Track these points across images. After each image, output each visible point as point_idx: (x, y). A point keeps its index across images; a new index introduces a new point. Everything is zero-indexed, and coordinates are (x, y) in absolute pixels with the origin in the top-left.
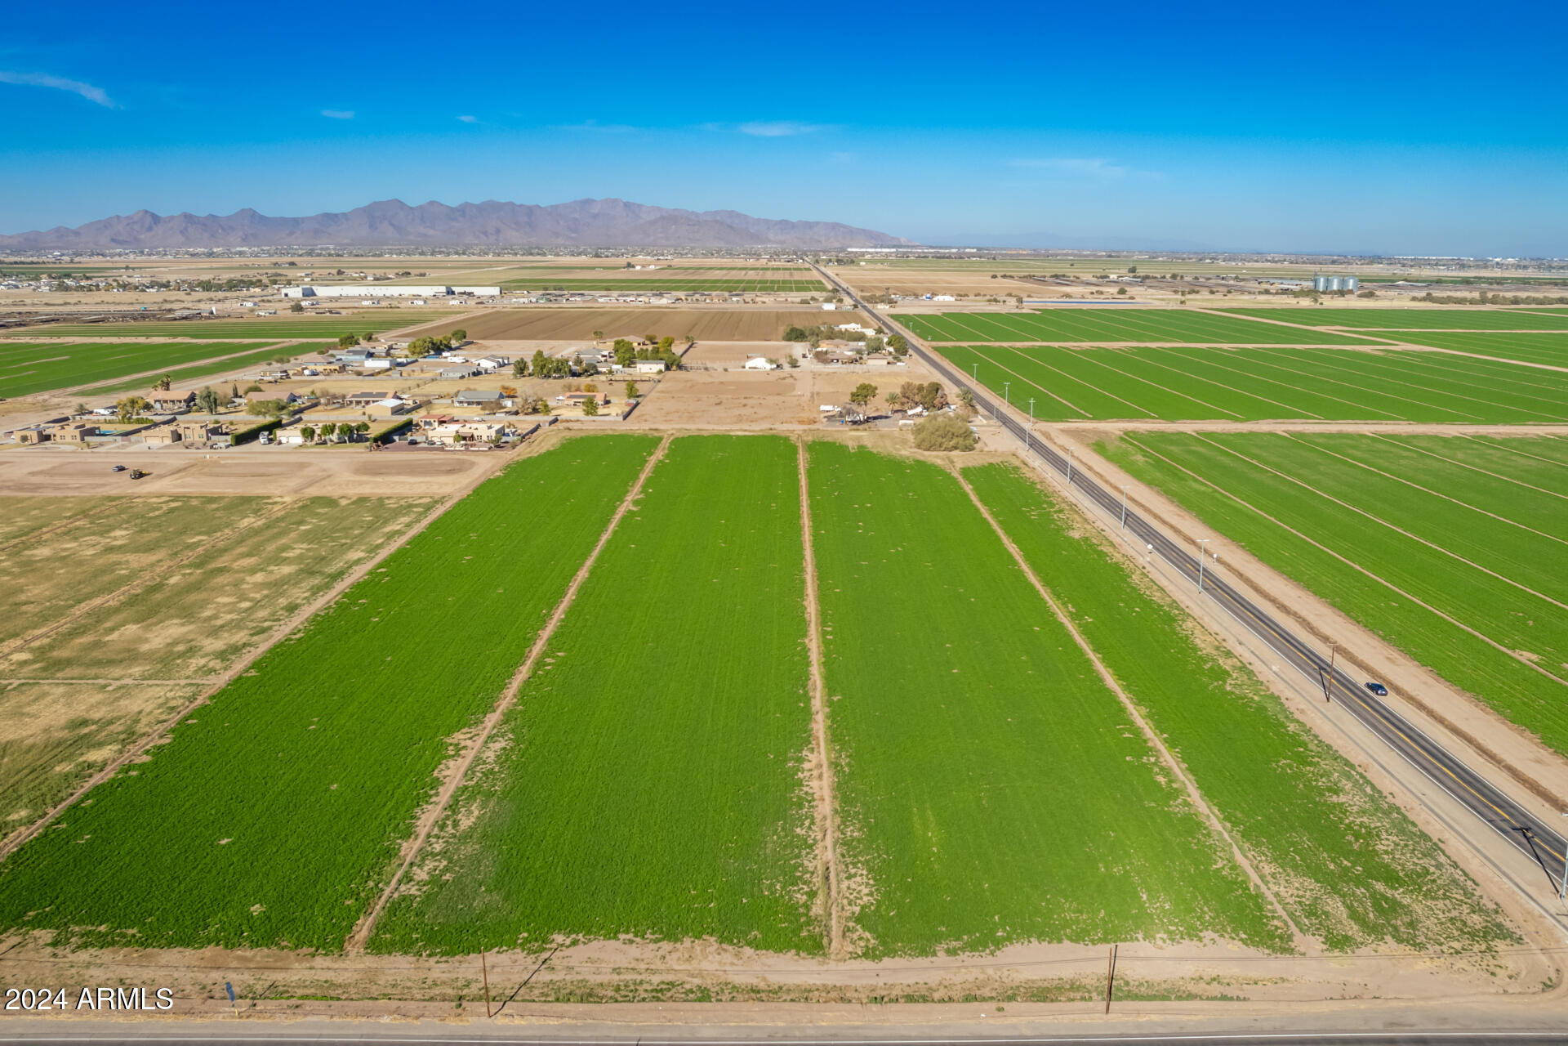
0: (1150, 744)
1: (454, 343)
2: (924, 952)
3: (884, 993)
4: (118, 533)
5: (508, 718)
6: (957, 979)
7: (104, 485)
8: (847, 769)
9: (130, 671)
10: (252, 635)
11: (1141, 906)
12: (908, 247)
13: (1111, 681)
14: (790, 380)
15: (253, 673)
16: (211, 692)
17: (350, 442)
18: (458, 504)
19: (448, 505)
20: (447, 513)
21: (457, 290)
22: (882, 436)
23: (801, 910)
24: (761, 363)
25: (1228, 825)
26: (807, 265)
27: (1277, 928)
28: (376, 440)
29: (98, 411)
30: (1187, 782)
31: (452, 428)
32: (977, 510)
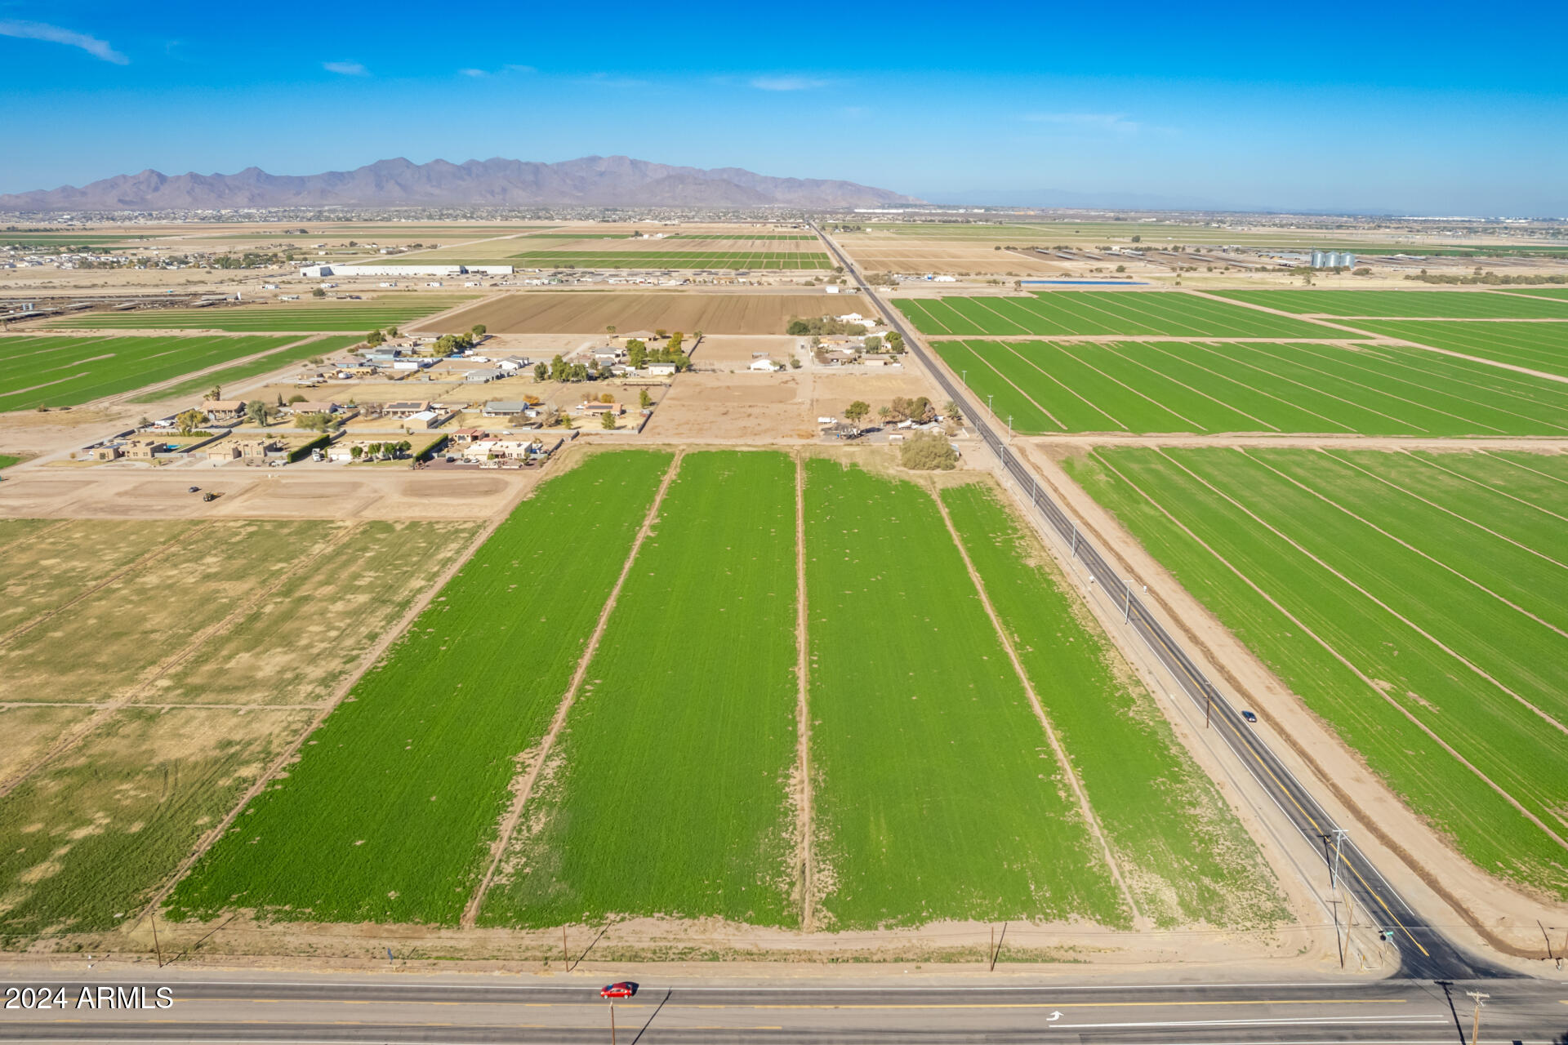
0: (1059, 764)
1: (475, 339)
2: (869, 927)
3: (840, 956)
4: (209, 560)
5: (561, 738)
6: (891, 946)
7: (183, 507)
8: (823, 785)
9: (253, 697)
10: (345, 663)
11: (1029, 896)
12: (916, 206)
13: (1038, 709)
14: (791, 385)
15: (352, 699)
16: (323, 716)
17: (394, 458)
18: (498, 530)
19: (490, 529)
20: (490, 539)
21: (470, 268)
22: (873, 452)
23: (784, 896)
24: (765, 364)
25: (1106, 832)
26: (813, 232)
27: (1124, 911)
28: (418, 459)
29: (159, 422)
30: (1082, 797)
31: (485, 446)
32: (950, 537)
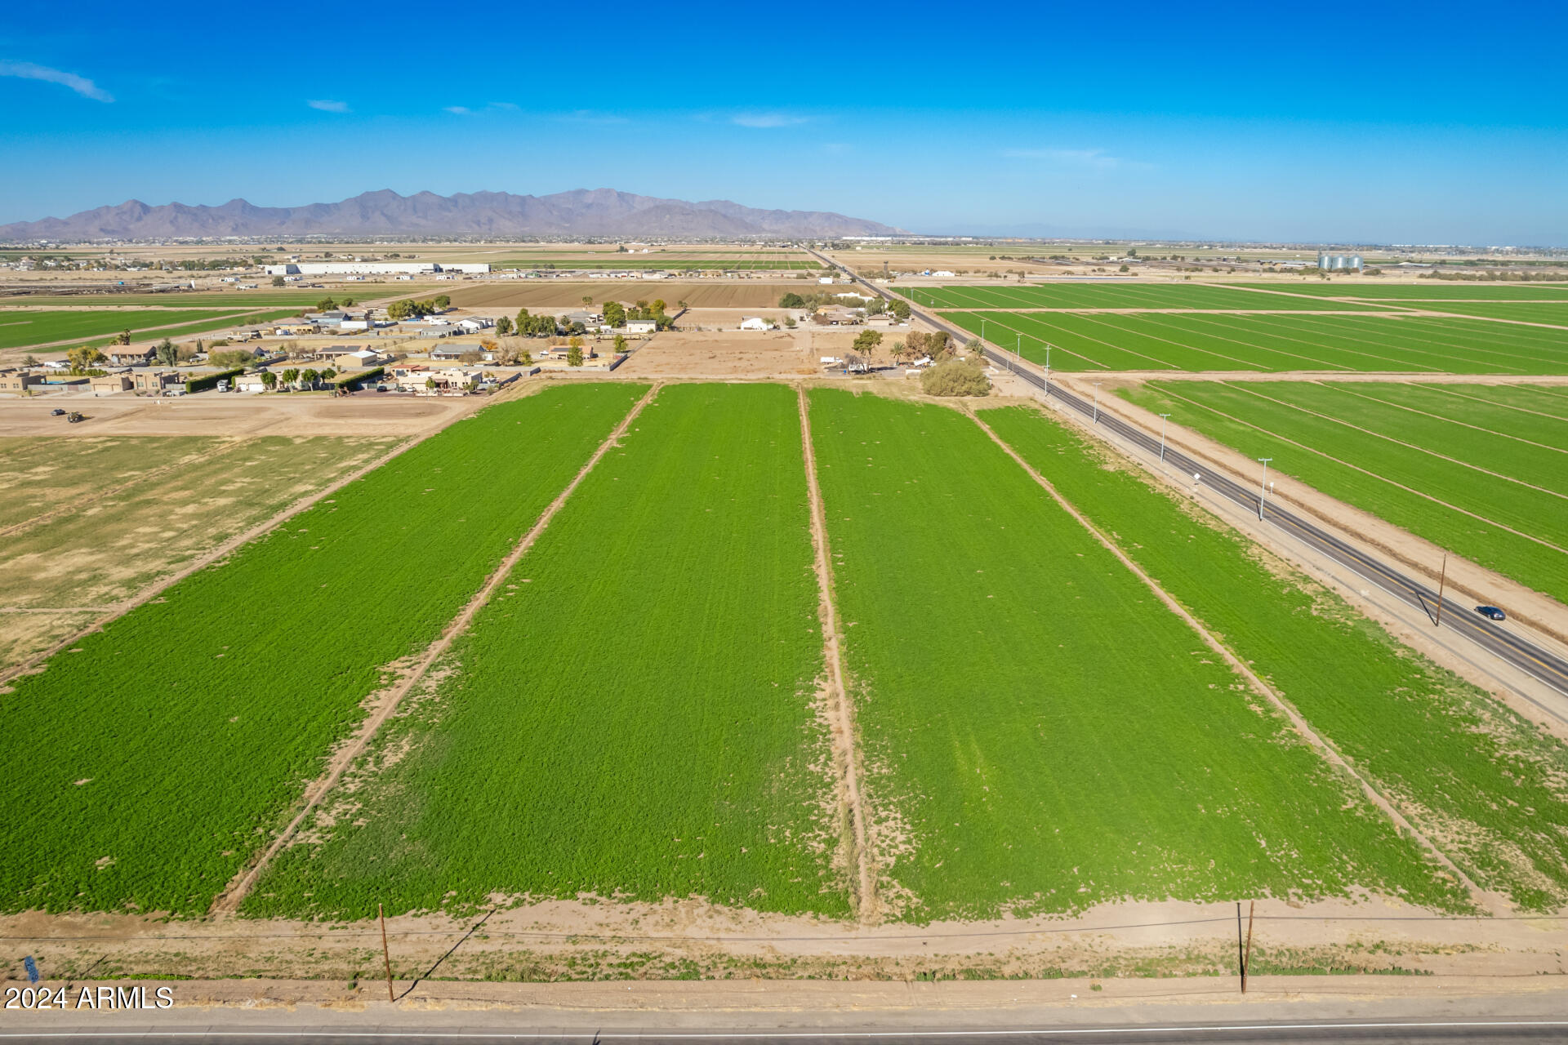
0: (1235, 671)
1: (437, 309)
2: (984, 914)
3: (935, 967)
4: (41, 469)
5: (456, 646)
6: (1033, 949)
7: (39, 428)
8: (868, 698)
9: (14, 600)
10: (169, 563)
11: (1261, 855)
12: (903, 236)
13: (1175, 606)
14: (788, 339)
15: (163, 600)
16: (107, 619)
17: (314, 389)
18: (424, 442)
19: (413, 443)
20: (410, 450)
21: (445, 267)
22: (888, 384)
23: (819, 861)
24: (757, 323)
25: (1350, 759)
26: (802, 250)
27: (1445, 881)
28: (341, 386)
29: (49, 363)
30: (1288, 711)
31: (425, 376)
32: (998, 447)
